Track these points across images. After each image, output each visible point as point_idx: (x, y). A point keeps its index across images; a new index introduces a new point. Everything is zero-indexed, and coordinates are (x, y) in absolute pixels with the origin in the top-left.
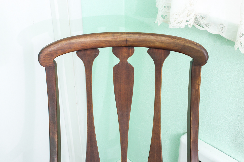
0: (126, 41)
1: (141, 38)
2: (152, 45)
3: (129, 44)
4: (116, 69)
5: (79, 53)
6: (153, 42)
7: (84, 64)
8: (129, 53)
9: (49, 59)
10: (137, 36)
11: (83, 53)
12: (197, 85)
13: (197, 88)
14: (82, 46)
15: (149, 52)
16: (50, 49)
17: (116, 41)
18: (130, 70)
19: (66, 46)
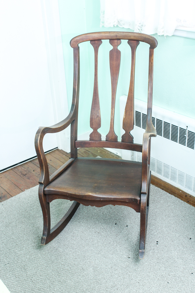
0: (116, 36)
1: (124, 34)
2: (129, 38)
3: (118, 38)
4: (111, 52)
5: (92, 42)
6: (130, 36)
7: (94, 48)
8: (118, 43)
9: (75, 44)
10: (122, 33)
11: (93, 42)
12: (152, 60)
13: (152, 62)
14: (93, 38)
15: (128, 42)
16: (76, 39)
17: (111, 36)
18: (118, 53)
19: (85, 37)
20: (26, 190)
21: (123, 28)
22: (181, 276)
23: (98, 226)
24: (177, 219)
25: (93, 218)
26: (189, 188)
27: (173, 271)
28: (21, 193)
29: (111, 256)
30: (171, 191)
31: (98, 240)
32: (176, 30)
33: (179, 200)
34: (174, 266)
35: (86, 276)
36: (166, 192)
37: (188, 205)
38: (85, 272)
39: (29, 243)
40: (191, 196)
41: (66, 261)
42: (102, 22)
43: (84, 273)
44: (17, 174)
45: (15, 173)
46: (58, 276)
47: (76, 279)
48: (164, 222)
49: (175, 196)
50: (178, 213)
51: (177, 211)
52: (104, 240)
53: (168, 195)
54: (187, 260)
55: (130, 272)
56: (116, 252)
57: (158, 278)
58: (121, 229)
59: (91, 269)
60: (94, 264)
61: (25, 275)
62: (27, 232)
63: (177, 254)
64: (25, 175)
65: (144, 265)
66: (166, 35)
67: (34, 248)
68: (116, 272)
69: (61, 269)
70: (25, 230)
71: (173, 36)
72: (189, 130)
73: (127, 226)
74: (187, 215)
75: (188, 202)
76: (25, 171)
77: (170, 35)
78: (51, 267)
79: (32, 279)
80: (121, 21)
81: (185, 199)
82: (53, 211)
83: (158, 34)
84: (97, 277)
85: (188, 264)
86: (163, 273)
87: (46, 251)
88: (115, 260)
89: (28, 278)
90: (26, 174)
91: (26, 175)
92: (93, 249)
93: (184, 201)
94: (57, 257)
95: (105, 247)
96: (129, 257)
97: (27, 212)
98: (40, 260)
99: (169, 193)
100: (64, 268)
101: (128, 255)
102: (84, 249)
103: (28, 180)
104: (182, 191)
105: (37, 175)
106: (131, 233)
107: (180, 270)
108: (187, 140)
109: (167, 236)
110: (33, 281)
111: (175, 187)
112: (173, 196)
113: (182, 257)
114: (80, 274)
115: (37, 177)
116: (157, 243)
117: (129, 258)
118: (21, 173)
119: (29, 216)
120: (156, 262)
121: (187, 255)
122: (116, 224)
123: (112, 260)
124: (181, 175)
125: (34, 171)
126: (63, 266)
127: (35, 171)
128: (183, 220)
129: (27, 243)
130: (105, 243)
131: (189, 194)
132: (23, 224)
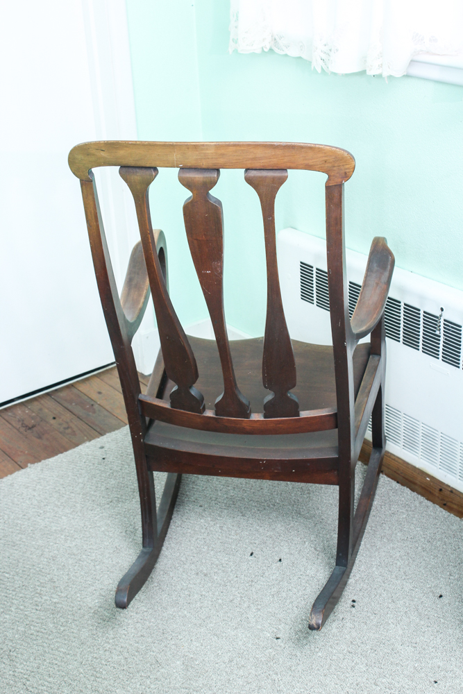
20: (29, 465)
21: (286, 55)
22: (407, 687)
23: (206, 559)
24: (410, 546)
25: (194, 539)
26: (450, 469)
27: (387, 676)
28: (16, 474)
29: (233, 633)
30: (404, 477)
31: (204, 593)
32: (411, 61)
33: (421, 499)
34: (392, 663)
35: (163, 679)
36: (389, 479)
37: (442, 513)
38: (163, 670)
39: (27, 596)
40: (453, 491)
41: (116, 643)
42: (233, 40)
43: (159, 673)
44: (10, 426)
45: (7, 423)
46: (93, 678)
47: (138, 686)
48: (377, 553)
49: (413, 490)
50: (415, 533)
51: (412, 527)
52: (217, 593)
53: (394, 486)
54: (426, 648)
55: (277, 674)
56: (245, 623)
57: (347, 689)
58: (264, 568)
59: (178, 663)
60: (187, 650)
61: (11, 672)
62: (25, 569)
63: (401, 632)
64: (30, 428)
65: (314, 657)
66: (388, 75)
67: (37, 608)
68: (241, 673)
69: (103, 662)
70: (20, 565)
71: (407, 76)
72: (446, 319)
73: (280, 560)
74: (438, 537)
75: (445, 505)
76: (33, 418)
77: (398, 74)
78: (78, 655)
79: (28, 683)
80: (281, 38)
81: (438, 497)
82: (96, 518)
83: (370, 73)
84: (192, 682)
85: (427, 660)
86: (359, 679)
87: (69, 617)
88: (240, 643)
89: (17, 680)
90: (34, 426)
91: (34, 429)
92: (188, 615)
93: (434, 503)
94: (95, 632)
95: (218, 611)
96: (278, 636)
97: (29, 519)
98: (50, 637)
99: (398, 482)
100: (110, 660)
101: (275, 631)
102: (165, 614)
103: (38, 440)
104: (432, 478)
105: (62, 429)
106: (288, 579)
107: (405, 672)
108: (441, 343)
109: (381, 588)
110: (30, 689)
111: (415, 467)
112: (407, 490)
113: (414, 641)
114: (149, 674)
115: (61, 433)
116: (352, 603)
117: (277, 638)
118: (20, 423)
119: (31, 528)
120: (345, 652)
121: (426, 636)
122: (252, 554)
123: (234, 643)
124: (429, 437)
125: (54, 418)
126: (107, 653)
127: (57, 419)
128: (428, 550)
129: (21, 595)
130: (220, 601)
131: (449, 486)
132: (15, 548)
